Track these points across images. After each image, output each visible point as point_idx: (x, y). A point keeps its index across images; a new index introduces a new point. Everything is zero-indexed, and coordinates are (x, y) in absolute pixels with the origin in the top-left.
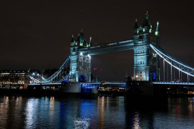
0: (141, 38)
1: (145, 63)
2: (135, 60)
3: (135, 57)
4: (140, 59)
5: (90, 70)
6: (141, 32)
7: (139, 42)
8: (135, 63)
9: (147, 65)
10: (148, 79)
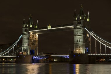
0: (79, 23)
1: (82, 40)
2: (75, 39)
3: (75, 37)
4: (79, 38)
5: (37, 46)
6: (79, 19)
7: (78, 26)
8: (75, 41)
9: (84, 43)
10: (84, 52)
